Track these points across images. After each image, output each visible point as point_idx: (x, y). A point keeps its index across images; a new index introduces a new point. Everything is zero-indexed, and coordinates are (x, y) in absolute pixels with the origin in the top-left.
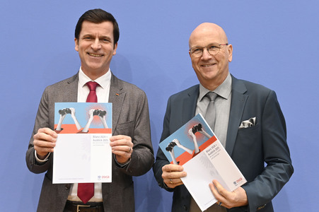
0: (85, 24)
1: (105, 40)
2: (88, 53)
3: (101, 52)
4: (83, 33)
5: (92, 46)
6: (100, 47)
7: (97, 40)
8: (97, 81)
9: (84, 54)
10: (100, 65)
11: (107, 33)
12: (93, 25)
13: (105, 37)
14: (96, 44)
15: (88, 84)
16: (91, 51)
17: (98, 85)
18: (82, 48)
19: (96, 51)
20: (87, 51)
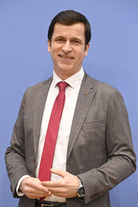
0: (58, 27)
1: (76, 42)
2: (60, 56)
3: (72, 54)
4: (55, 35)
5: (63, 48)
6: (71, 49)
7: (68, 42)
8: (67, 81)
9: (56, 56)
10: (71, 67)
11: (78, 35)
12: (64, 27)
13: (76, 39)
14: (67, 46)
15: (58, 85)
16: (62, 53)
17: (68, 85)
18: (54, 51)
19: (67, 53)
20: (58, 53)
